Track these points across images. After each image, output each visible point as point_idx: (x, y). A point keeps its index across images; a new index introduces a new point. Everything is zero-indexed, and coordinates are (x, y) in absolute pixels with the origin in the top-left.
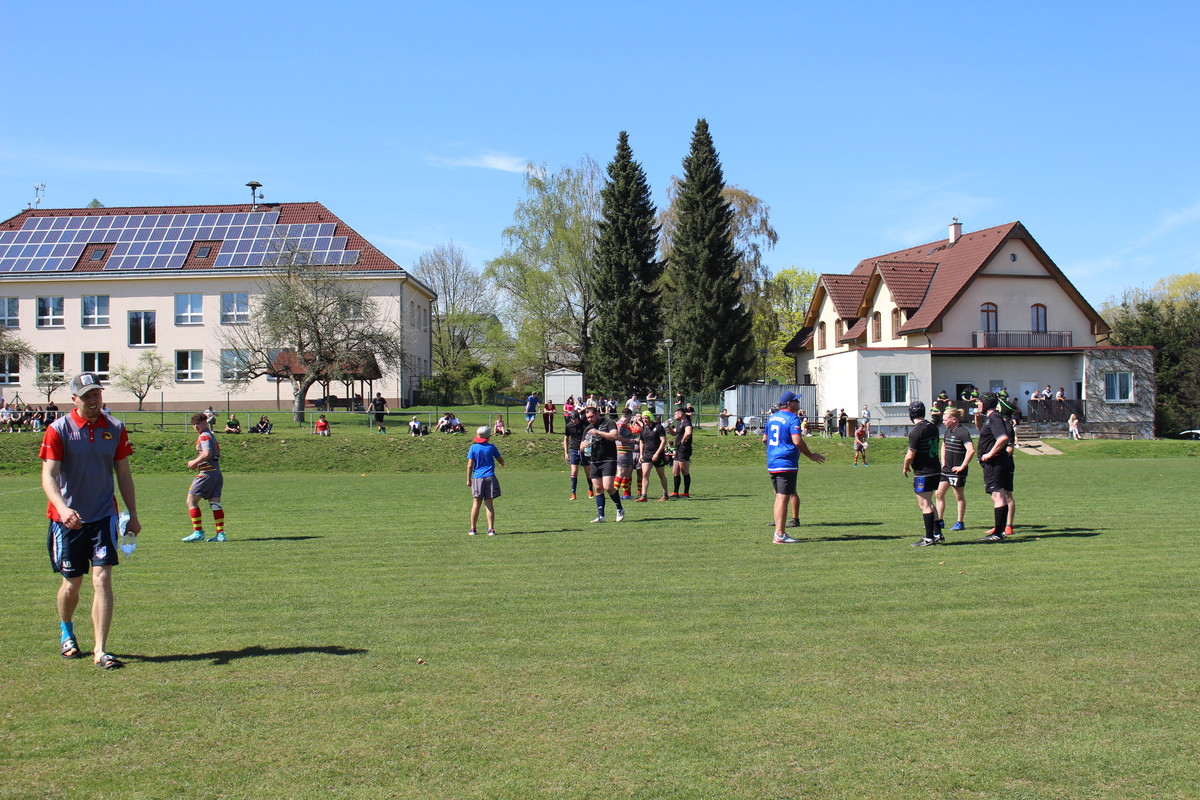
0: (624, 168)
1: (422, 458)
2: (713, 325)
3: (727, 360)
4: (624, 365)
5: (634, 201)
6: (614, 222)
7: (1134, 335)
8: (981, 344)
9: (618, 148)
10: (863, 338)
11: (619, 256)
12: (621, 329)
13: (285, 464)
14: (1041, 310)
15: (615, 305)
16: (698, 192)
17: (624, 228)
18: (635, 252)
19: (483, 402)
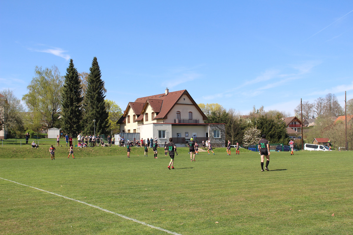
0: (72, 70)
2: (98, 116)
3: (103, 126)
4: (71, 127)
5: (75, 79)
6: (69, 85)
7: (211, 120)
8: (177, 122)
9: (70, 64)
10: (142, 120)
11: (71, 95)
12: (71, 117)
14: (191, 113)
15: (69, 109)
16: (94, 78)
17: (72, 87)
18: (75, 94)
19: (30, 137)
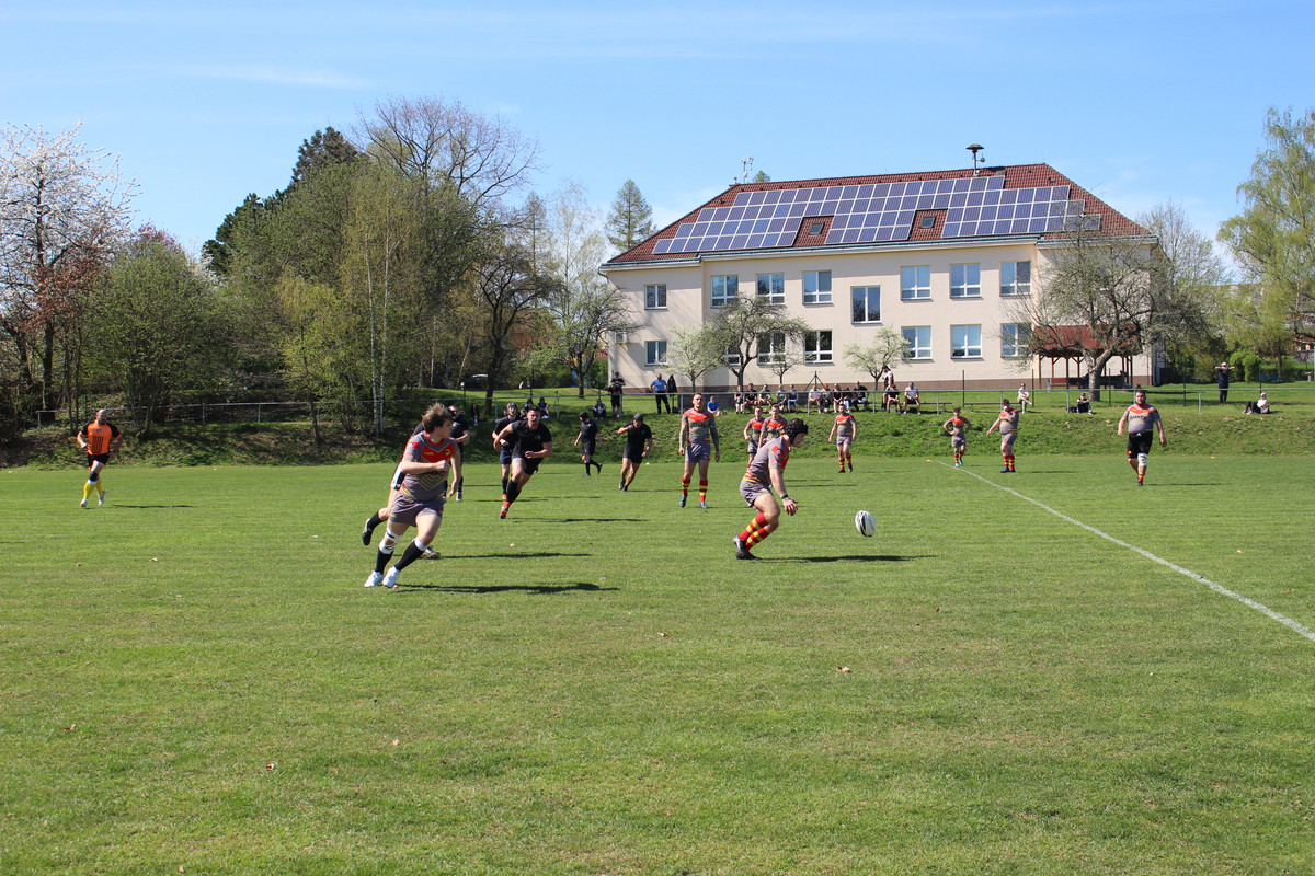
1: (1263, 439)
13: (1117, 446)
19: (1246, 379)
